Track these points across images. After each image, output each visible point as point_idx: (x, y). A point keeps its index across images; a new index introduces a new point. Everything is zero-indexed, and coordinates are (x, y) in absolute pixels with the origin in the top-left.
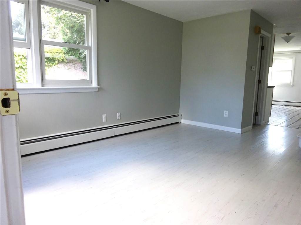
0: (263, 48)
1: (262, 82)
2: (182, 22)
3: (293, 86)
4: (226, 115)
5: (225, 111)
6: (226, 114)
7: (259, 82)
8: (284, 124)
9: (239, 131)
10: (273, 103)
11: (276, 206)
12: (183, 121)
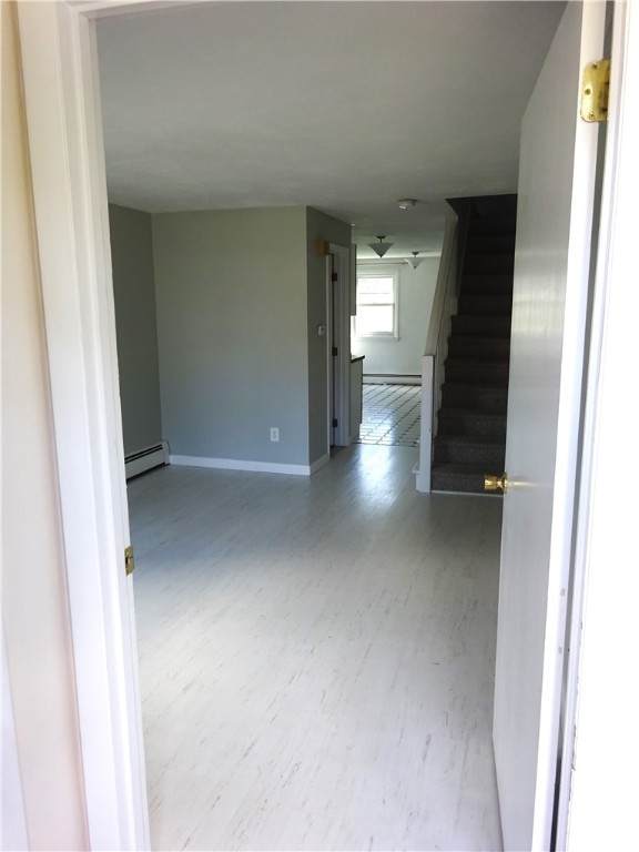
0: (334, 277)
1: (340, 350)
2: (150, 214)
3: (399, 339)
4: (275, 437)
5: (272, 430)
6: (274, 435)
7: (335, 352)
8: (389, 439)
9: (304, 470)
10: (365, 379)
11: (387, 612)
12: (173, 460)
